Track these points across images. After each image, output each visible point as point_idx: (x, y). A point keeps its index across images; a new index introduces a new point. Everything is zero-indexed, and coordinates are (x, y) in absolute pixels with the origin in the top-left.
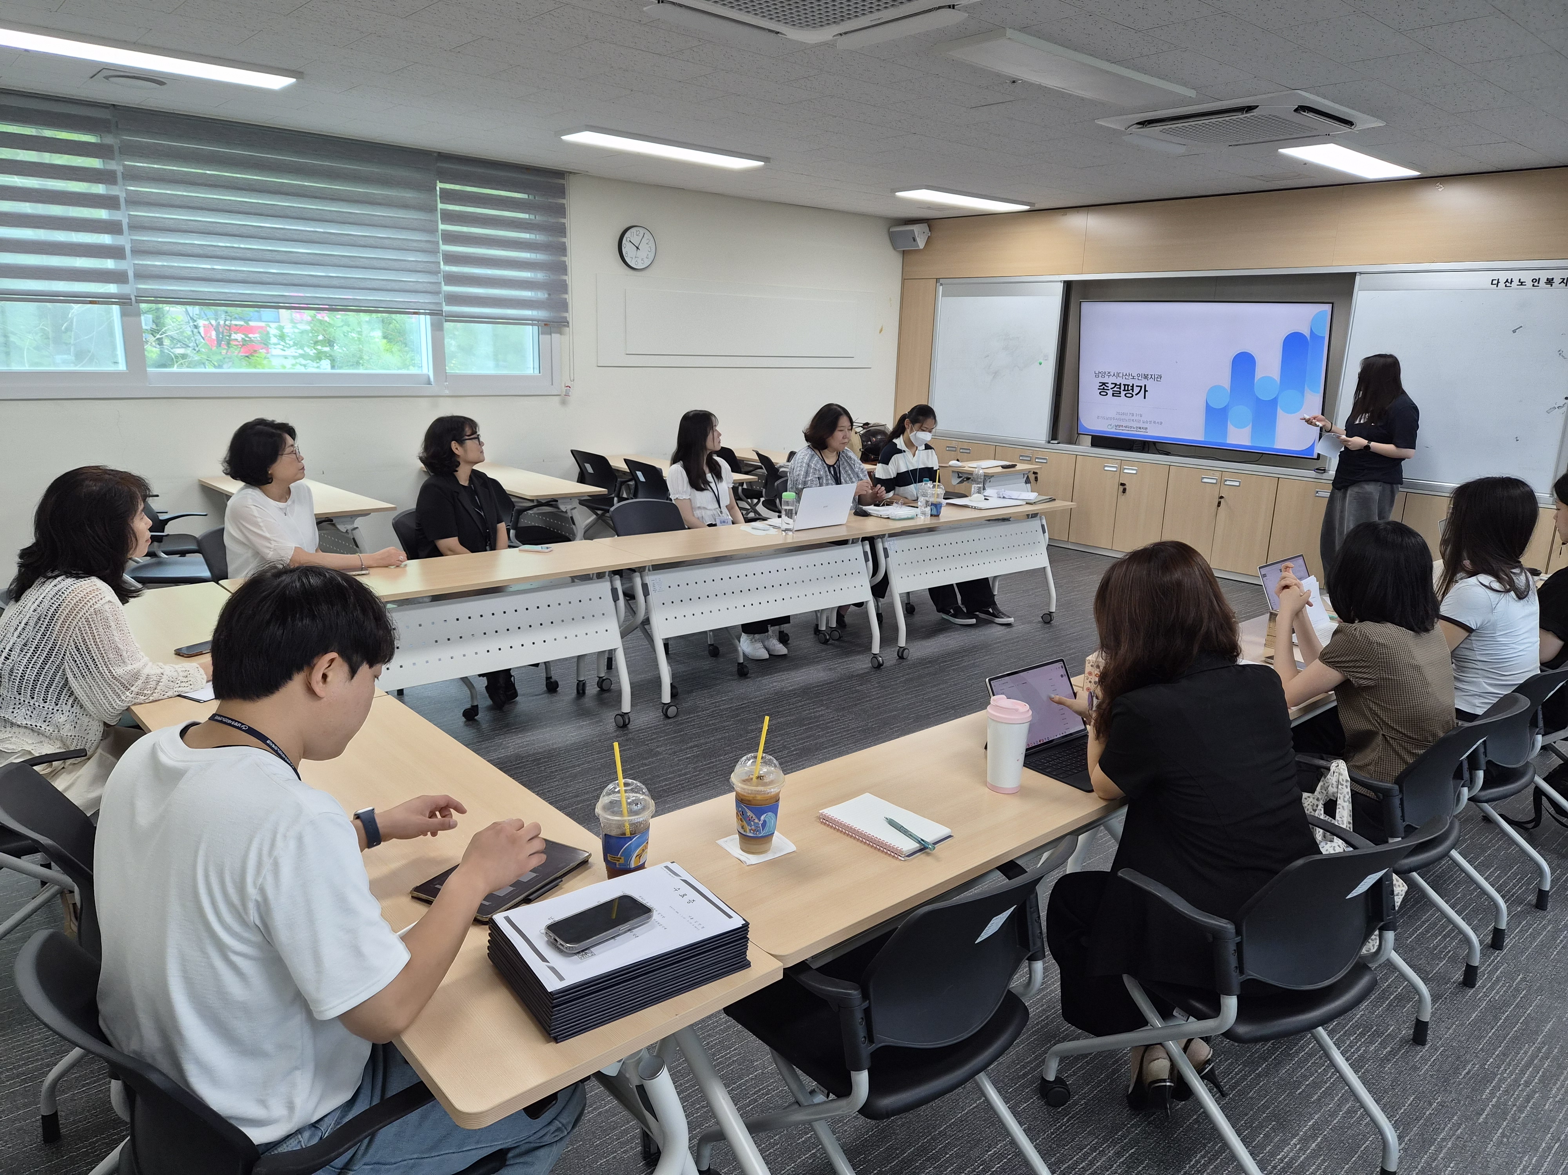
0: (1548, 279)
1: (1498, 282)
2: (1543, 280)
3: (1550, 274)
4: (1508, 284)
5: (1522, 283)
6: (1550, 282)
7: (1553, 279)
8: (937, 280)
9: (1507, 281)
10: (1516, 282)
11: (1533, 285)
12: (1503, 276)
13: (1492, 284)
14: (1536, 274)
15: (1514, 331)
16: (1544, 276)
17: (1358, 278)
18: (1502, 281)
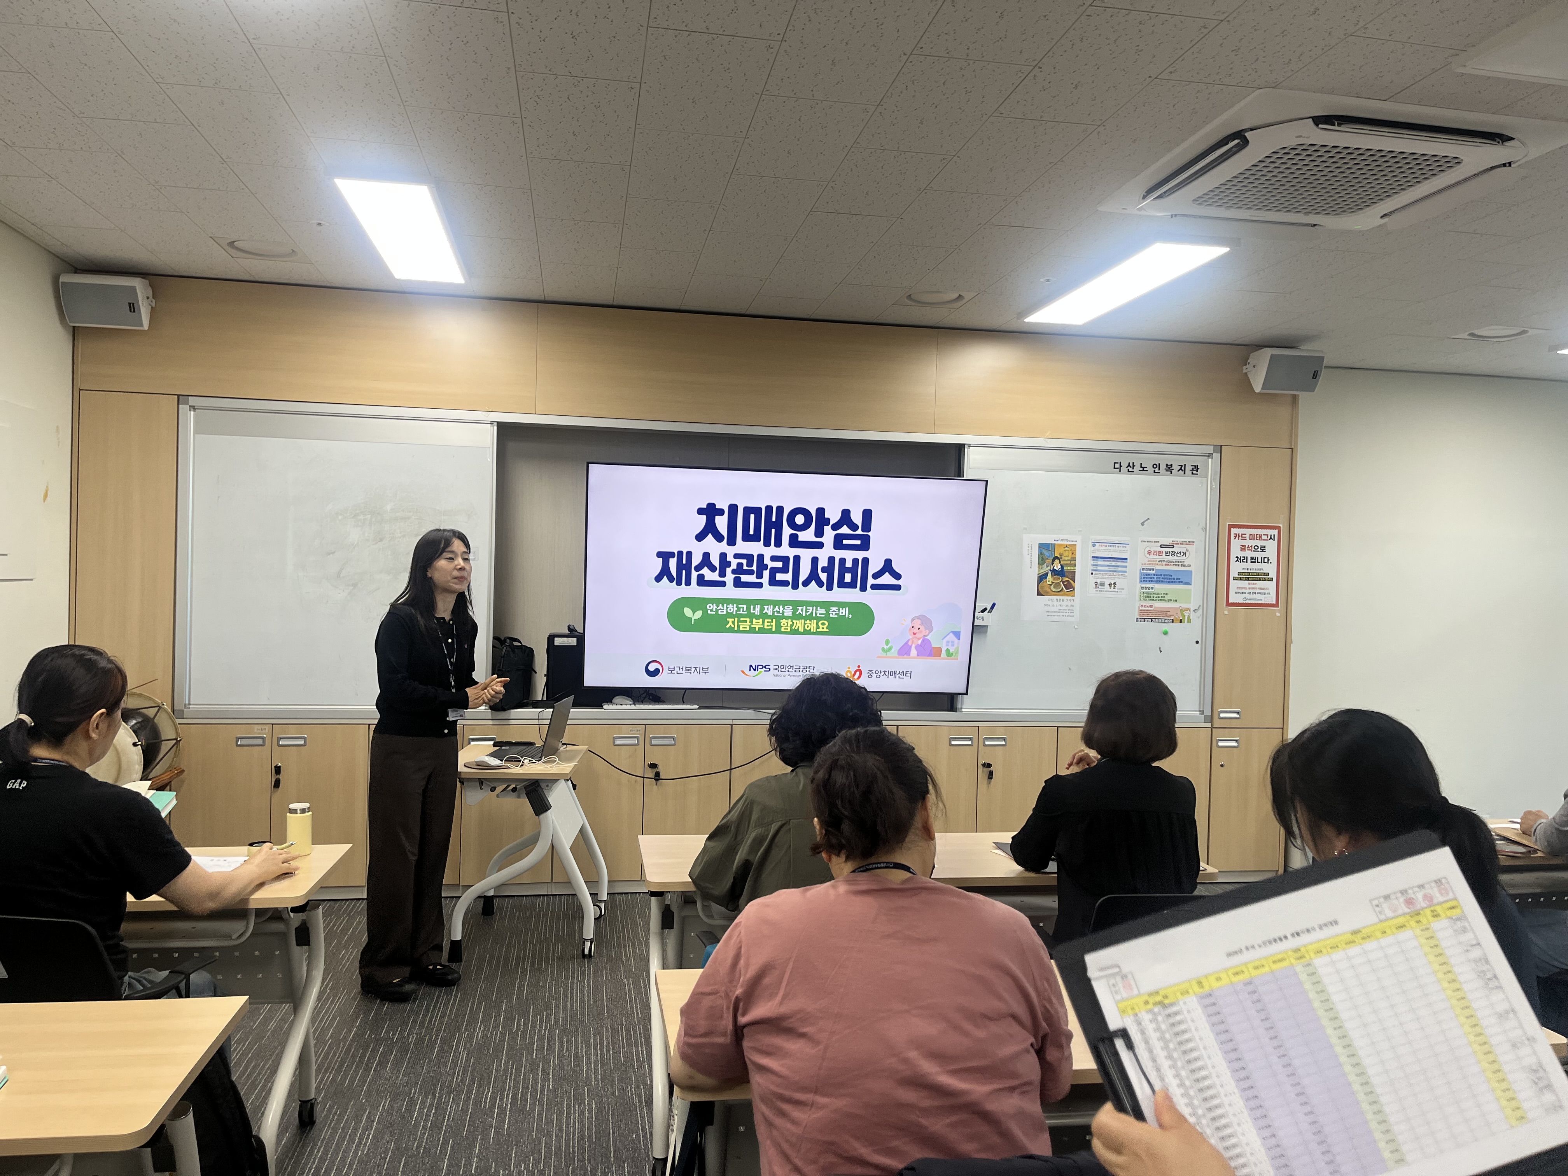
0: (1167, 465)
1: (1121, 466)
2: (1163, 467)
3: (1169, 460)
4: (1131, 469)
5: (1143, 469)
6: (1169, 468)
7: (1171, 465)
8: (181, 399)
9: (1129, 465)
10: (1137, 468)
11: (1155, 472)
12: (1125, 460)
13: (1115, 468)
14: (1156, 459)
15: (1143, 524)
16: (1163, 461)
17: (966, 449)
18: (1124, 465)
